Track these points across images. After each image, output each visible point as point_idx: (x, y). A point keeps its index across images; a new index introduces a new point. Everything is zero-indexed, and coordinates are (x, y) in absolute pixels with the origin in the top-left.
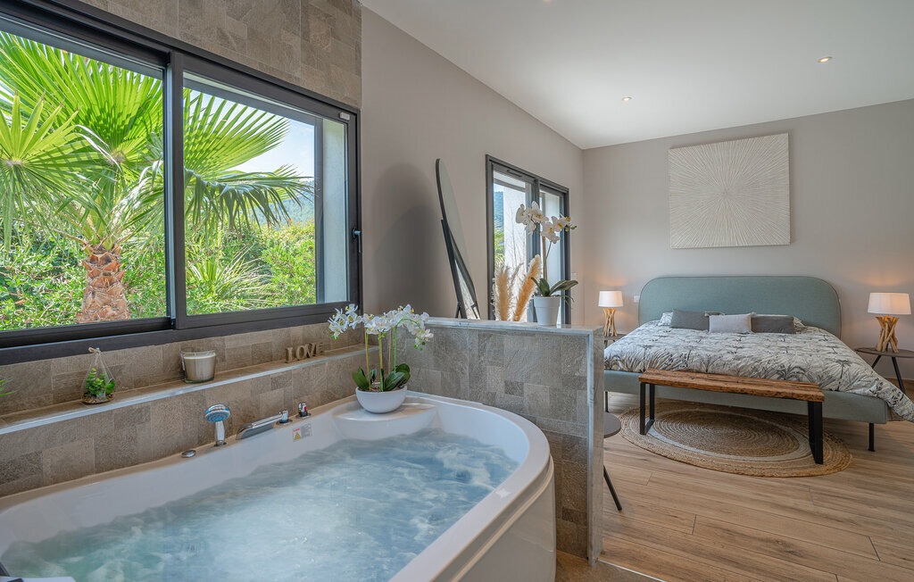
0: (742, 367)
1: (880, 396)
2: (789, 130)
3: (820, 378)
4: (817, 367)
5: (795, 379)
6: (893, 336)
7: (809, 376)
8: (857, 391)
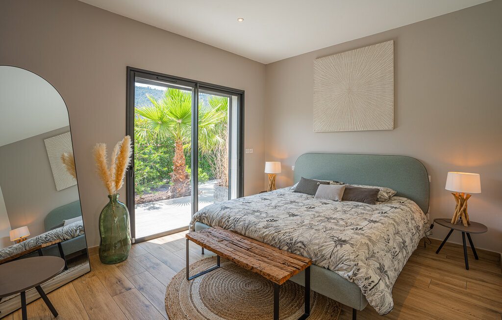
0: (266, 235)
1: (356, 282)
2: (395, 38)
3: (316, 255)
4: (315, 244)
5: (298, 253)
6: (465, 210)
7: (308, 252)
8: (341, 273)
